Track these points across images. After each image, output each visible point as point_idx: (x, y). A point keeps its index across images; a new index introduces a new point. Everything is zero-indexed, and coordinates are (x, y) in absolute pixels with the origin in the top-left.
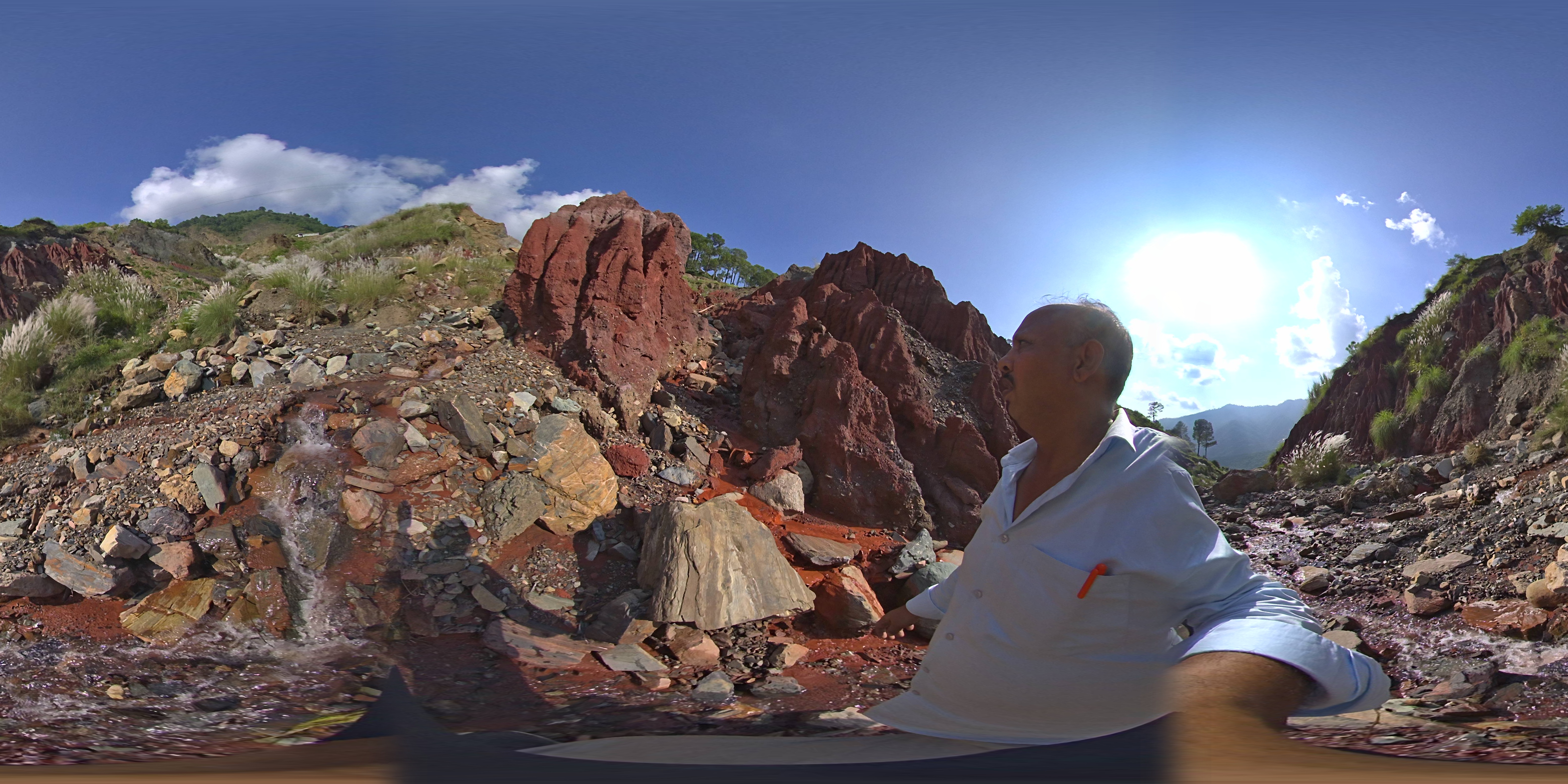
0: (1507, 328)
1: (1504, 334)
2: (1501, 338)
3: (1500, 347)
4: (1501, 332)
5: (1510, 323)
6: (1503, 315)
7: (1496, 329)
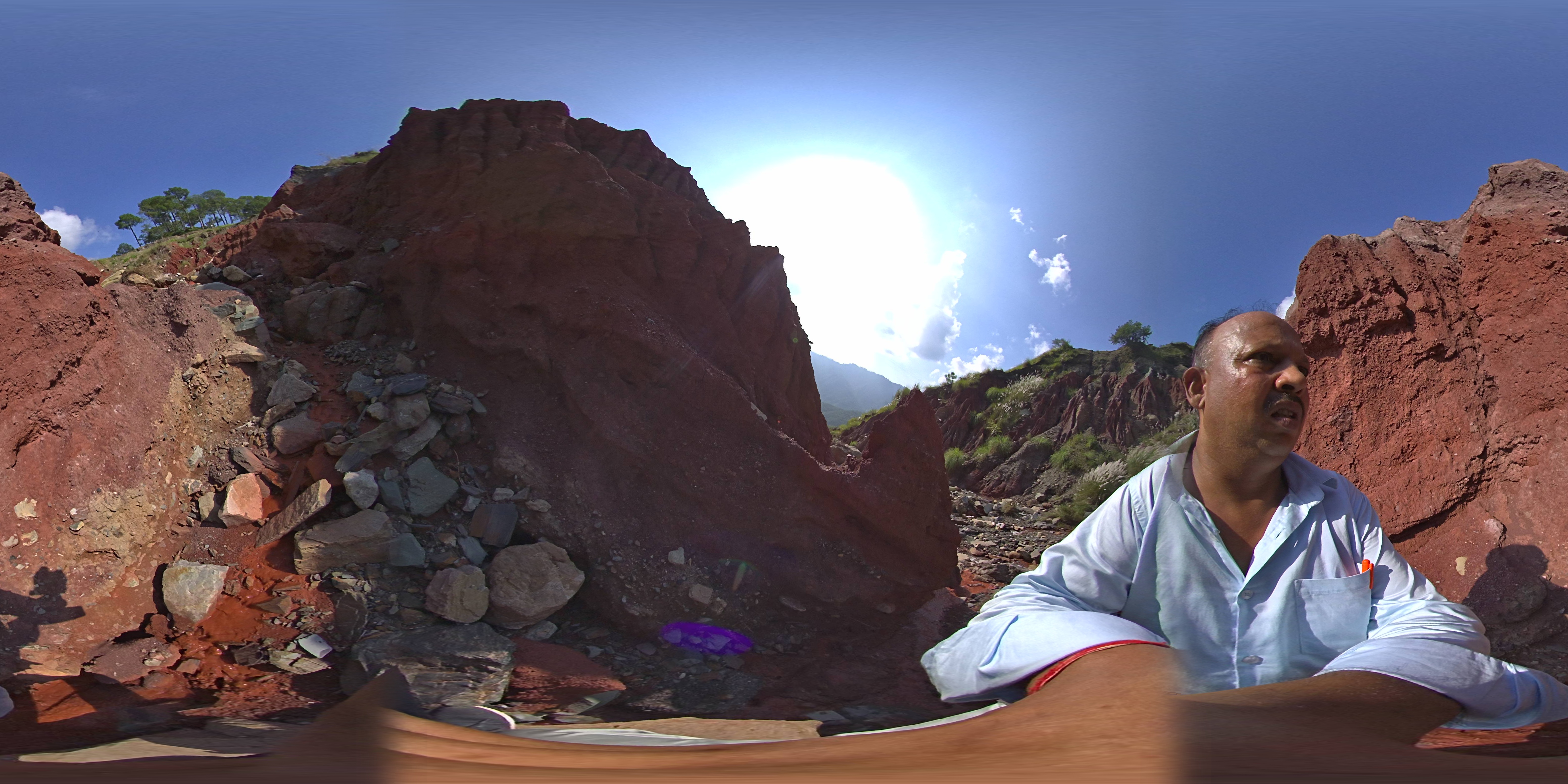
0: (1066, 431)
1: (1063, 433)
2: (1060, 435)
3: (1056, 442)
4: (1061, 430)
5: (1070, 427)
6: (1069, 417)
7: (1059, 426)
